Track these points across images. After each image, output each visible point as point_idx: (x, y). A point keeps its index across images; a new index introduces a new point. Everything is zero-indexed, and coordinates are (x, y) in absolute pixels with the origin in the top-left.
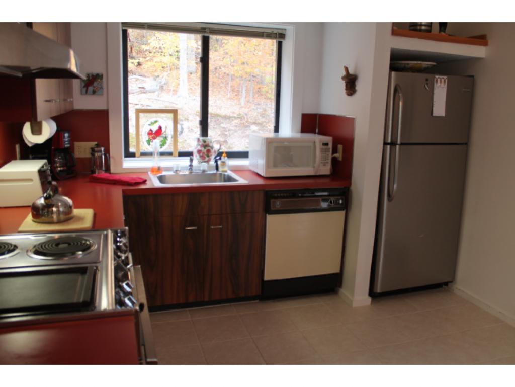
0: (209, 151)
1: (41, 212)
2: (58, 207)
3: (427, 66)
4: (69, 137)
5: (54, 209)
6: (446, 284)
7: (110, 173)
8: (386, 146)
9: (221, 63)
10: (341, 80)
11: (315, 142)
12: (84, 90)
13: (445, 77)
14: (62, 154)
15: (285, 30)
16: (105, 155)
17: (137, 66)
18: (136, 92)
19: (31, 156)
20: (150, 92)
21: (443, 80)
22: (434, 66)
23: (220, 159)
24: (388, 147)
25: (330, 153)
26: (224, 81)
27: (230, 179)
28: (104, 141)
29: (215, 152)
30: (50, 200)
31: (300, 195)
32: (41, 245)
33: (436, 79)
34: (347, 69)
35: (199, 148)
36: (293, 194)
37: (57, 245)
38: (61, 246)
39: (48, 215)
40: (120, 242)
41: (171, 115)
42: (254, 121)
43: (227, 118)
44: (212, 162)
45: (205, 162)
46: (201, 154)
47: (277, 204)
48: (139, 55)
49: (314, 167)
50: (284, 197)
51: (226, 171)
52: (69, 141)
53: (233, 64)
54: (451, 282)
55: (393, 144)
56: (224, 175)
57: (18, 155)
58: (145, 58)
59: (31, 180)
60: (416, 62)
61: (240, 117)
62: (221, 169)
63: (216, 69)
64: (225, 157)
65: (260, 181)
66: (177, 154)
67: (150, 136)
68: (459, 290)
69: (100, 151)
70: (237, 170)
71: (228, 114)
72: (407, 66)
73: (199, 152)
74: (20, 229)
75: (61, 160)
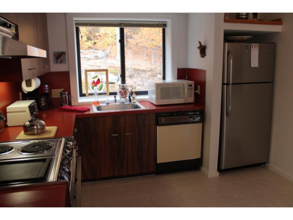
0: (125, 92)
1: (28, 129)
2: (37, 126)
3: (247, 38)
4: (48, 87)
5: (35, 127)
6: (264, 163)
7: (71, 106)
8: (224, 85)
9: (140, 41)
10: (197, 49)
11: (184, 85)
12: (56, 60)
13: (257, 45)
14: (45, 97)
15: (166, 22)
16: (68, 96)
17: (94, 44)
18: (93, 59)
19: (27, 98)
20: (101, 59)
21: (256, 46)
22: (251, 38)
23: (132, 96)
24: (225, 86)
25: (193, 90)
26: (142, 50)
27: (137, 107)
28: (67, 88)
29: (129, 92)
30: (32, 122)
31: (175, 115)
32: (25, 147)
33: (251, 46)
34: (200, 43)
35: (120, 90)
36: (172, 114)
37: (34, 147)
38: (36, 147)
39: (32, 130)
40: (68, 144)
41: (105, 72)
42: (159, 72)
43: (143, 71)
44: (128, 98)
45: (123, 98)
46: (121, 93)
47: (163, 120)
48: (95, 38)
49: (184, 98)
50: (167, 116)
51: (135, 103)
52: (48, 89)
53: (146, 41)
54: (267, 162)
55: (228, 84)
56: (134, 104)
57: (21, 98)
58: (98, 40)
59: (25, 111)
60: (240, 37)
61: (151, 70)
62: (132, 101)
63: (137, 44)
64: (134, 94)
65: (154, 108)
66: (109, 94)
67: (94, 85)
68: (272, 167)
69: (65, 94)
70: (141, 101)
71: (144, 69)
72: (235, 39)
73: (120, 92)
74: (17, 138)
75: (44, 100)
